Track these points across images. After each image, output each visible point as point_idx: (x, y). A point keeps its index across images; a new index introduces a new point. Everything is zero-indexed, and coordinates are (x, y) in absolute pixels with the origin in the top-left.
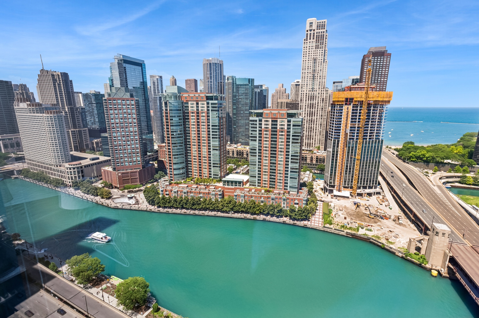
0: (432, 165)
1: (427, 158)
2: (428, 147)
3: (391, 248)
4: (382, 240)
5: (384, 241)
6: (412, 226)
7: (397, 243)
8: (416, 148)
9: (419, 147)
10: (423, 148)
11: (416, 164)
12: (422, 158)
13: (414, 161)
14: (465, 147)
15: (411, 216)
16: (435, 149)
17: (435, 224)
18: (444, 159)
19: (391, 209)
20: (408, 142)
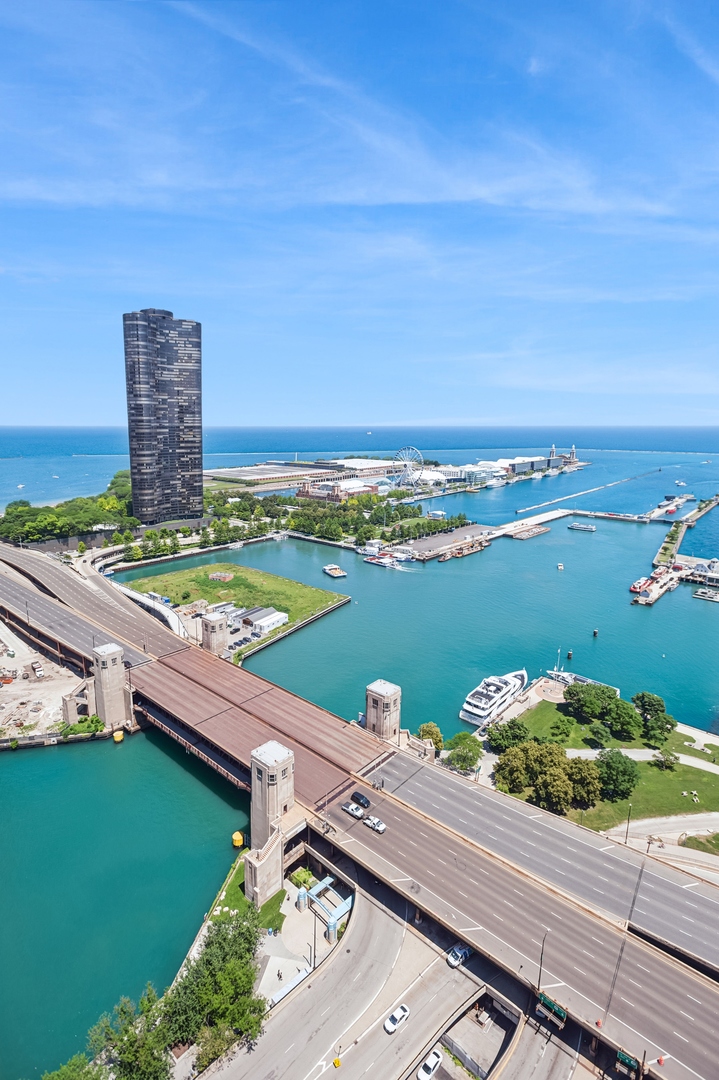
0: (73, 540)
1: (61, 529)
2: (58, 507)
3: (31, 738)
4: (8, 732)
5: (13, 733)
6: (64, 671)
7: (42, 721)
8: (34, 513)
9: (39, 509)
10: (48, 510)
11: (43, 545)
12: (52, 530)
13: (37, 541)
14: (120, 497)
15: (57, 653)
16: (72, 508)
17: (96, 649)
18: (90, 525)
19: (13, 656)
20: (15, 503)
